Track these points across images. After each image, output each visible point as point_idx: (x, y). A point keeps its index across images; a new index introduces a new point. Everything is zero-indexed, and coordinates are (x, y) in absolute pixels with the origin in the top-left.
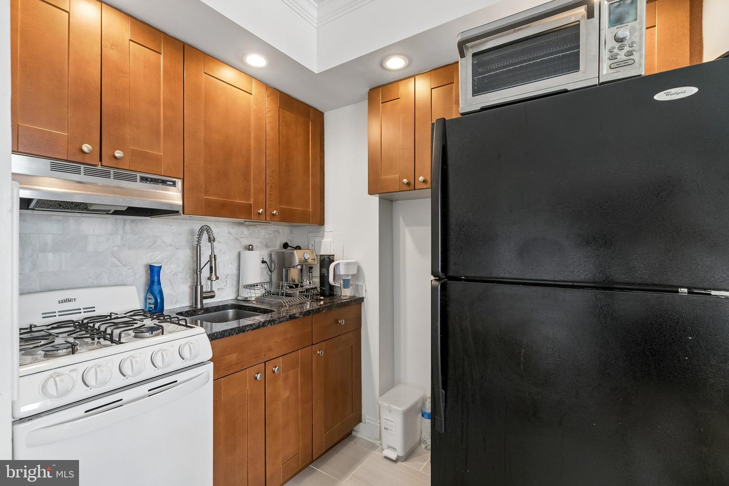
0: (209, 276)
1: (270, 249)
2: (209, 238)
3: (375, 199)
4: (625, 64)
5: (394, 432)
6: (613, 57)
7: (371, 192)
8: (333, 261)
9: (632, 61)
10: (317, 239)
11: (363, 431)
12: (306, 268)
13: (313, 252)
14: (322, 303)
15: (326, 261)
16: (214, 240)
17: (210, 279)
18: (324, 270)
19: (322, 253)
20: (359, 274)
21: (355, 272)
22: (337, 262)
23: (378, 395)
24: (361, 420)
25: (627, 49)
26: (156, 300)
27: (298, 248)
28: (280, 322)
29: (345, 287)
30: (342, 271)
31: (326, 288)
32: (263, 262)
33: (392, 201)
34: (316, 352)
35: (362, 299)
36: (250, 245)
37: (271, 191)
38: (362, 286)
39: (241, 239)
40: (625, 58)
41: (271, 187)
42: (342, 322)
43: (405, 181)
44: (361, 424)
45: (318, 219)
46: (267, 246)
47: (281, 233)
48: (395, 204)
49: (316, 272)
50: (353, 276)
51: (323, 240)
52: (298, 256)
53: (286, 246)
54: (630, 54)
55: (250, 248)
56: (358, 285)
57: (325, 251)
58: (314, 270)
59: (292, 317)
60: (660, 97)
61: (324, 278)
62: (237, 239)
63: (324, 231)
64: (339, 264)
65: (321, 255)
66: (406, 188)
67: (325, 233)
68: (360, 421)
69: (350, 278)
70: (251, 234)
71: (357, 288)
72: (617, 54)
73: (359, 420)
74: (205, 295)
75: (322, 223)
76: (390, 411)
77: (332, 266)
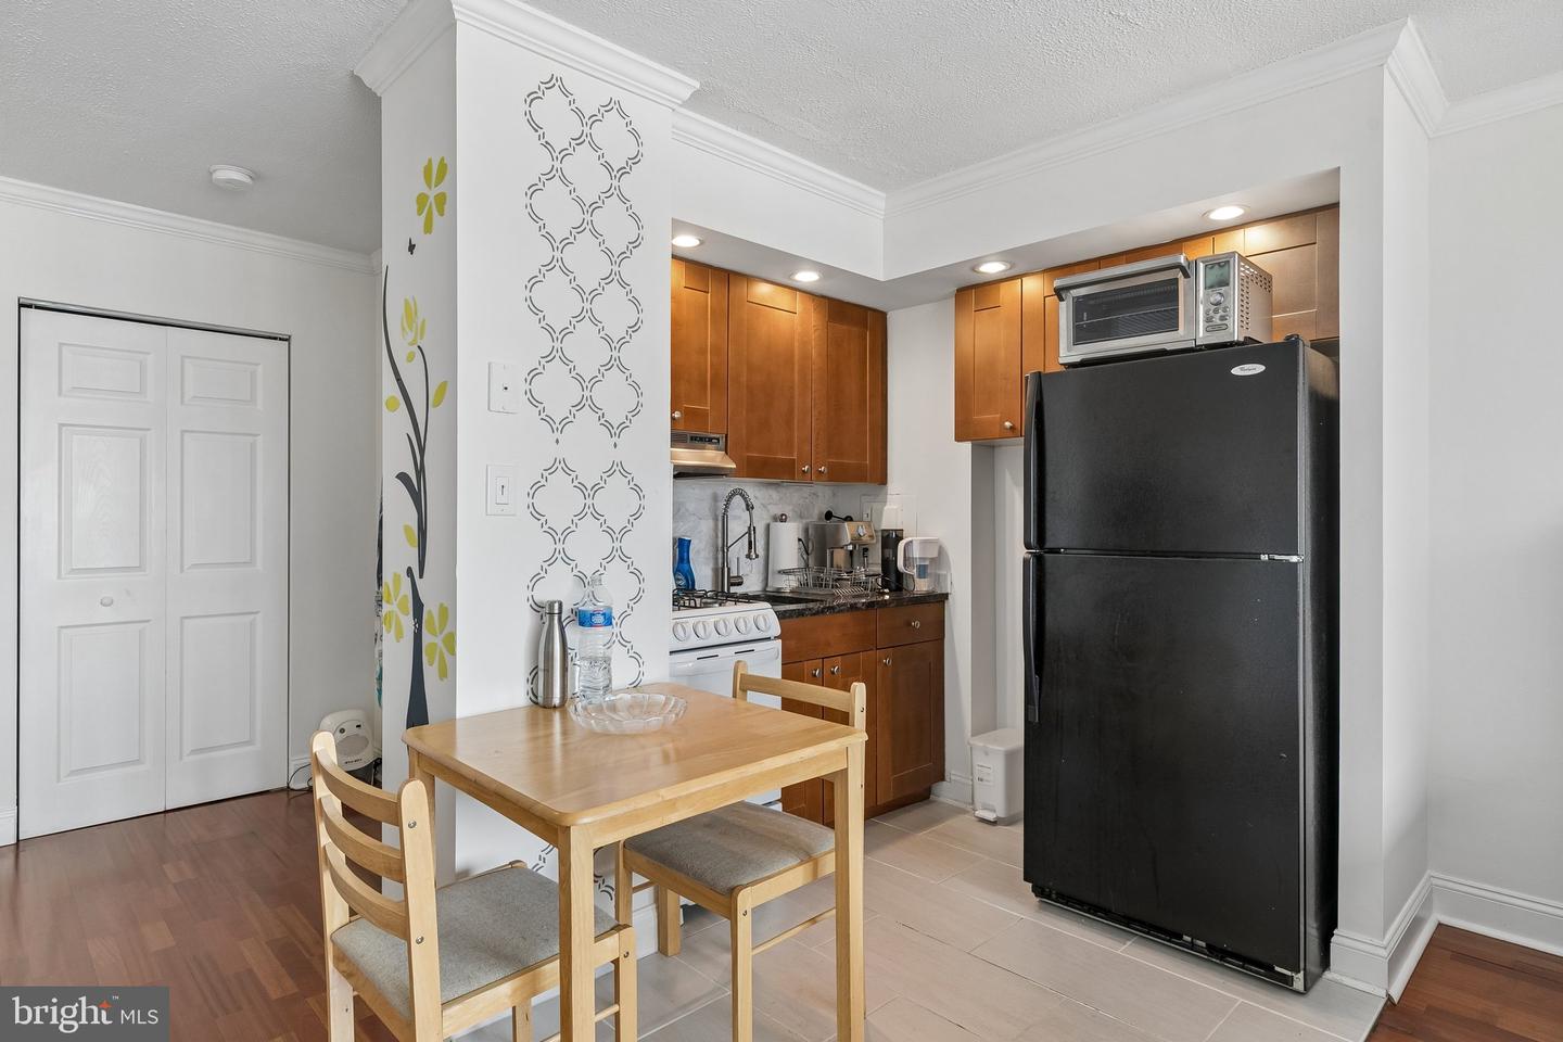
0: (747, 552)
1: (804, 521)
2: (747, 505)
3: (967, 446)
4: (1218, 328)
5: (991, 784)
6: (1208, 320)
7: (959, 438)
8: (902, 539)
9: (1224, 327)
10: (875, 506)
11: (946, 793)
12: (860, 550)
13: (870, 526)
14: (887, 597)
15: (891, 540)
16: (753, 508)
17: (748, 556)
18: (889, 553)
19: (883, 528)
20: (940, 559)
21: (935, 555)
22: (910, 539)
23: (970, 734)
24: (944, 776)
25: (1221, 313)
26: (687, 581)
27: (849, 519)
28: (839, 612)
29: (920, 577)
30: (916, 553)
31: (893, 578)
32: (800, 540)
33: (994, 447)
34: (881, 661)
35: (945, 596)
36: (782, 515)
37: (817, 439)
38: (946, 576)
39: (769, 507)
40: (1219, 322)
41: (818, 434)
42: (917, 624)
43: (1008, 424)
44: (944, 784)
45: (877, 474)
46: (801, 517)
47: (821, 498)
48: (996, 450)
49: (876, 556)
50: (932, 560)
51: (885, 508)
52: (848, 532)
53: (829, 515)
54: (1223, 318)
55: (782, 518)
56: (939, 575)
57: (889, 521)
58: (870, 553)
59: (853, 607)
60: (1236, 371)
61: (888, 564)
62: (764, 506)
63: (886, 494)
64: (911, 542)
65: (883, 531)
66: (1010, 434)
67: (889, 496)
68: (942, 778)
69: (927, 563)
70: (781, 499)
71: (938, 579)
72: (1212, 317)
73: (941, 776)
74: (732, 581)
75: (882, 480)
76: (987, 754)
77: (901, 545)
